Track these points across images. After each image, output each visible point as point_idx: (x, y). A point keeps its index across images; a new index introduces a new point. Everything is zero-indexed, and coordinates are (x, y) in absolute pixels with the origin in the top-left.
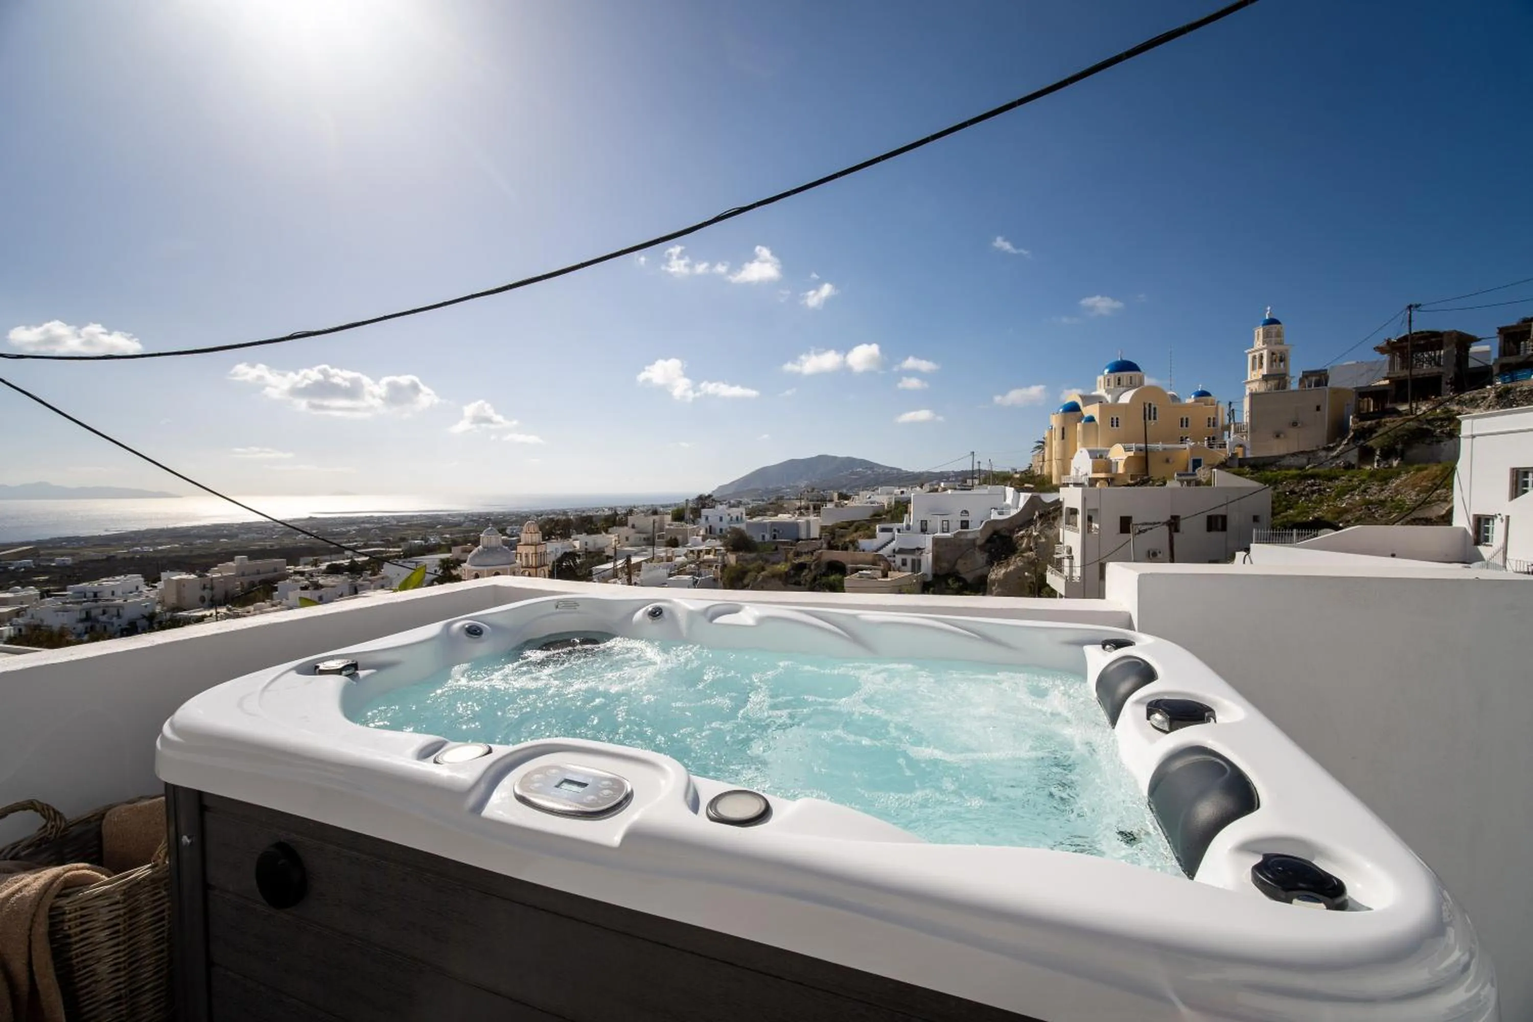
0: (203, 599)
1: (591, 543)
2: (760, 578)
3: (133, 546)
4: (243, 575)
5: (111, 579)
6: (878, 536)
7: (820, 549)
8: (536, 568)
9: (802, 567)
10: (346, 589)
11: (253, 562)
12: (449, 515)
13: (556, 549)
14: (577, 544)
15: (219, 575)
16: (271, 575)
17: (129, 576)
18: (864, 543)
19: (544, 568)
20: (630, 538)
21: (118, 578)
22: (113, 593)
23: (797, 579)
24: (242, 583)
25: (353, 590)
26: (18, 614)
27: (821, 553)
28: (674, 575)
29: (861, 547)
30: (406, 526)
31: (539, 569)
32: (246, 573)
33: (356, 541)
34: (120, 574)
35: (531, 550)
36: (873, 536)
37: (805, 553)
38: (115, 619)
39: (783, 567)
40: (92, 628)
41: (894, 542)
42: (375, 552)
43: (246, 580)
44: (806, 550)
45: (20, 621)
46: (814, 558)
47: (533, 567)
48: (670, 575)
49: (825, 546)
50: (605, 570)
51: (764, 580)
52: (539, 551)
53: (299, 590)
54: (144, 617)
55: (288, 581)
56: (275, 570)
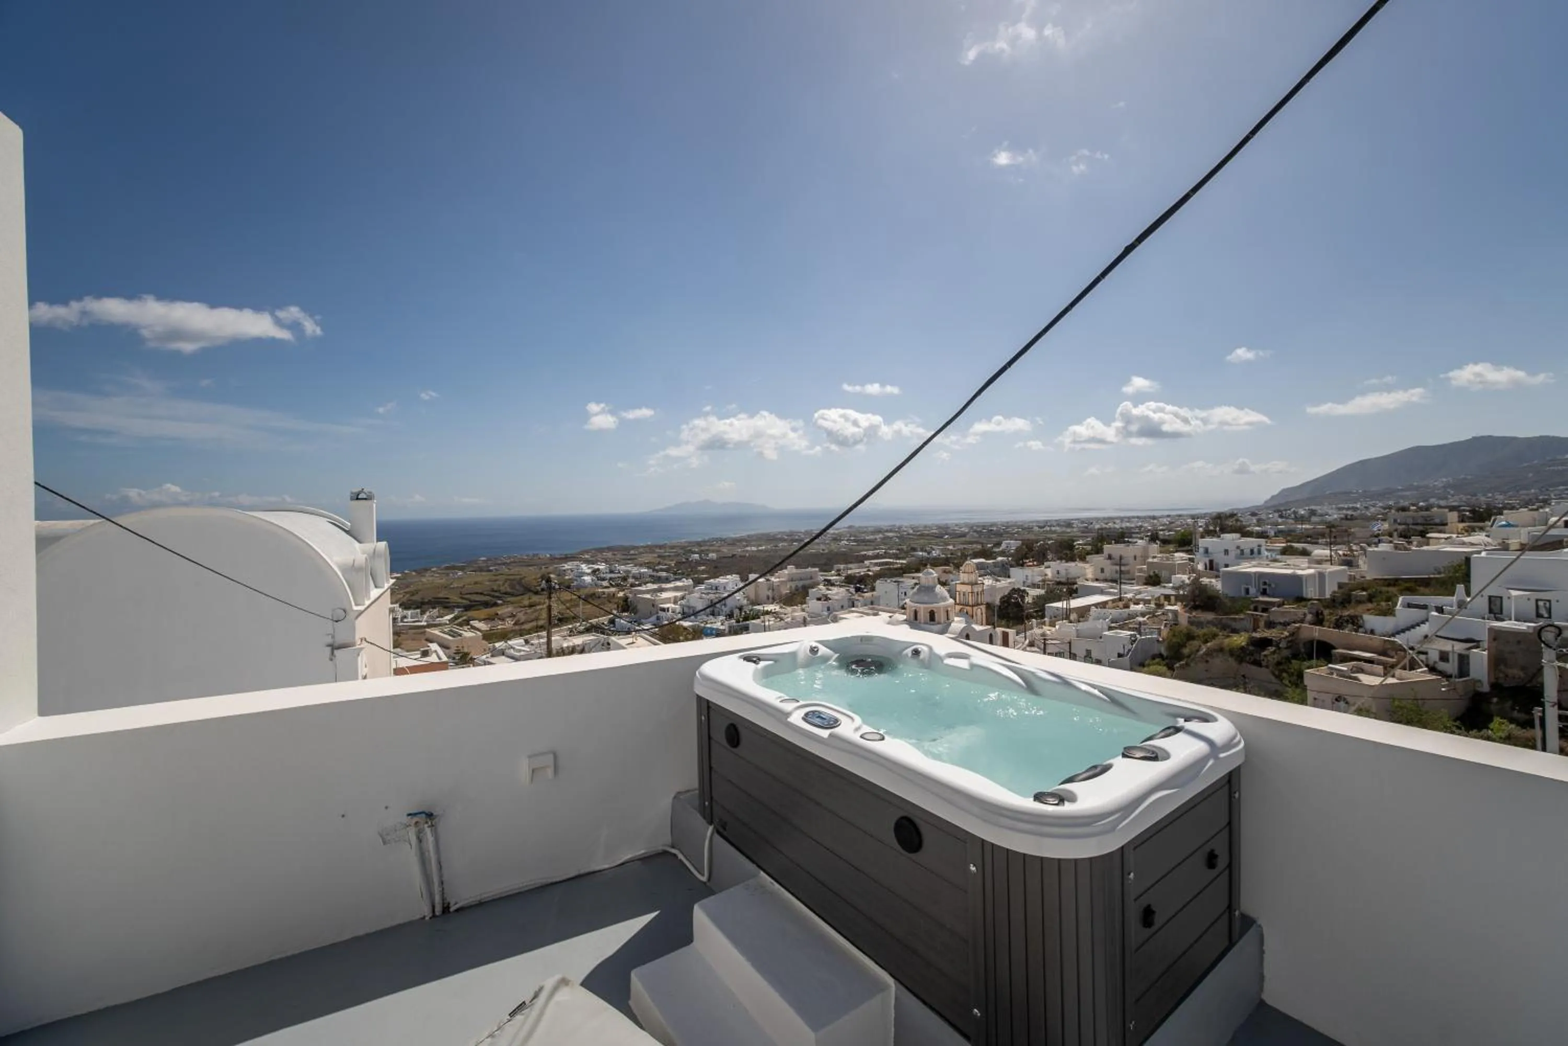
0: (768, 598)
1: (1063, 572)
2: (1204, 649)
3: (747, 546)
4: (792, 580)
5: (725, 577)
6: (1397, 613)
7: (1302, 621)
8: (973, 606)
9: (1264, 643)
10: (846, 604)
11: (799, 571)
12: (956, 525)
13: (1027, 576)
14: (1049, 572)
15: (778, 580)
16: (807, 582)
17: (734, 575)
18: (1371, 620)
19: (981, 607)
20: (1105, 570)
21: (728, 577)
22: (725, 588)
23: (1257, 657)
24: (791, 587)
25: (851, 604)
26: (683, 598)
27: (1299, 628)
28: (1115, 628)
29: (1368, 626)
30: (919, 535)
31: (975, 608)
32: (794, 579)
33: (879, 549)
34: (729, 575)
35: (968, 588)
36: (1389, 612)
37: (1280, 623)
38: (723, 607)
39: (1240, 640)
40: (713, 611)
41: (1427, 623)
42: (887, 563)
43: (793, 585)
44: (1282, 621)
45: (683, 602)
46: (1286, 633)
47: (970, 606)
48: (1110, 628)
49: (1309, 617)
50: (1057, 609)
51: (1209, 653)
52: (975, 590)
53: (815, 601)
54: (737, 607)
55: (814, 590)
56: (811, 578)
